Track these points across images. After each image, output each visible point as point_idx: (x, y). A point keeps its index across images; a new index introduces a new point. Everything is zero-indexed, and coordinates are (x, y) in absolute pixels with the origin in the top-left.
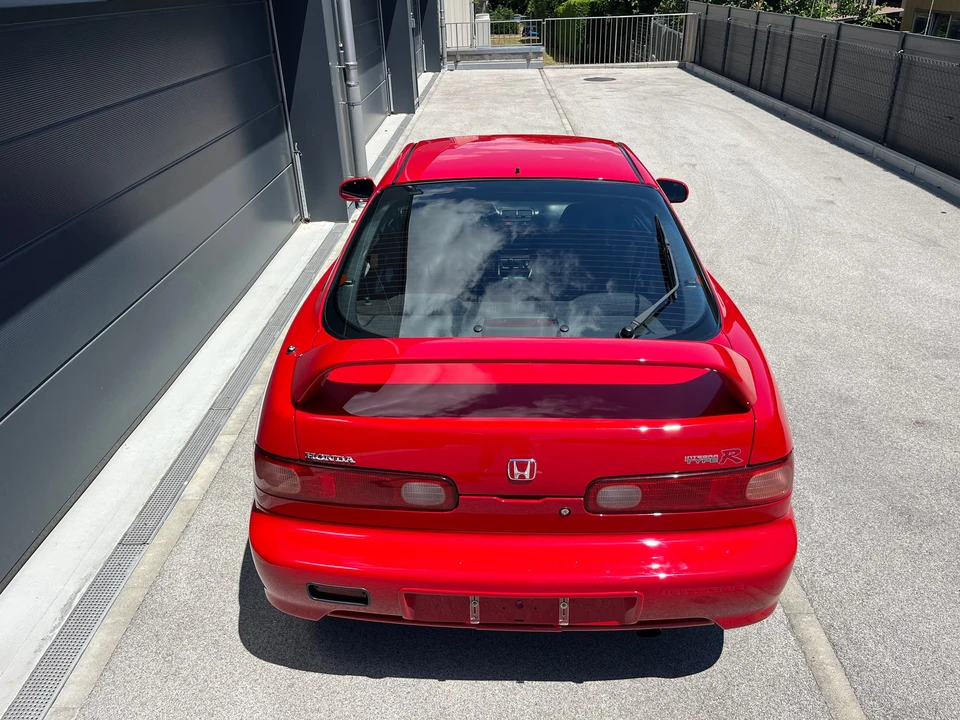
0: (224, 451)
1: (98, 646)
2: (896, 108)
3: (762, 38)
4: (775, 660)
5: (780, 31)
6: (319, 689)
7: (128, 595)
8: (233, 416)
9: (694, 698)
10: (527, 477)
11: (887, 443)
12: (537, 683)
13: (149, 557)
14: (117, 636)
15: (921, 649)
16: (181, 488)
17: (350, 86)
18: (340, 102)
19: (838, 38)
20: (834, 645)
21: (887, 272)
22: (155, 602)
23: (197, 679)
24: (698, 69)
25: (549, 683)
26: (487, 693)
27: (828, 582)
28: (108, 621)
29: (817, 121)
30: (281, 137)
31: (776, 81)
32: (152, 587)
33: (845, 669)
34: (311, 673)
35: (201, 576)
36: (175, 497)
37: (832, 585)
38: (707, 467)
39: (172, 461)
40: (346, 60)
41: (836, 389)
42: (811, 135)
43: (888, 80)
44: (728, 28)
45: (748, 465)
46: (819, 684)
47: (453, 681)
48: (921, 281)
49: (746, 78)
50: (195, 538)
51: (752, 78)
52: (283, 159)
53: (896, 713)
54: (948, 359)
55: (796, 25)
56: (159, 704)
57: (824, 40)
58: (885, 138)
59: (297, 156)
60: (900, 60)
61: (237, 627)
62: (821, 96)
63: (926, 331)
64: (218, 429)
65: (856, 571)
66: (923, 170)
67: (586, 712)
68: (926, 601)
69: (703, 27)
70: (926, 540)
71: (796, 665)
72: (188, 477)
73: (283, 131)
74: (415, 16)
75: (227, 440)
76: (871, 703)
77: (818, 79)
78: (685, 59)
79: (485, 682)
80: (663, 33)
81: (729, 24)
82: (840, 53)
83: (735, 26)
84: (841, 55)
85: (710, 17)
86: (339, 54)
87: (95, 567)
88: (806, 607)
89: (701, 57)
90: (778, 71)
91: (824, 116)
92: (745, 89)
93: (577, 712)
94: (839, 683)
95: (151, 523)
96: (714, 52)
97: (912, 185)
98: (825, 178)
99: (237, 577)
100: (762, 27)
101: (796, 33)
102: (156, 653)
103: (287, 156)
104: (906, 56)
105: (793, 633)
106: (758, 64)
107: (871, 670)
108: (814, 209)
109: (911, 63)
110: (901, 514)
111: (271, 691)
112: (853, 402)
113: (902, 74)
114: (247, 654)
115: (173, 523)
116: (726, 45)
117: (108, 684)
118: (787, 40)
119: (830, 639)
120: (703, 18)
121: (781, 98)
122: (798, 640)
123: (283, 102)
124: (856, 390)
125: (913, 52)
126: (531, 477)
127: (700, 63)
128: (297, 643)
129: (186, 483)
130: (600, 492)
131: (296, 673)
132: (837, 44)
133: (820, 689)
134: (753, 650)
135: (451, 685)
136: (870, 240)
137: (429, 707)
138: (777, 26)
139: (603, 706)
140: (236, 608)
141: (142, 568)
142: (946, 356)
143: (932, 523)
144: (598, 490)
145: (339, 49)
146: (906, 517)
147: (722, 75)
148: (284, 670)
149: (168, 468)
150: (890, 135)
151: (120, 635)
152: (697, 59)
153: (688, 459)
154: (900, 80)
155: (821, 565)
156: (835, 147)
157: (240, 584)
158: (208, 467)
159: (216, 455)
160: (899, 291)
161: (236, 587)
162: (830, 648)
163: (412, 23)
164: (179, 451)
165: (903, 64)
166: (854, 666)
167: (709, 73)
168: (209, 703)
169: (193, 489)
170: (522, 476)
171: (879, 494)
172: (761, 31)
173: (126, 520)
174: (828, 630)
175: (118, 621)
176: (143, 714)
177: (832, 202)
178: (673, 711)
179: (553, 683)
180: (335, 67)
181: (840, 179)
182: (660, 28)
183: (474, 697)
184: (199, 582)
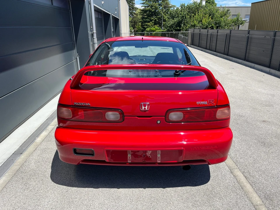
0: (50, 130)
1: (3, 181)
2: (248, 51)
3: (209, 36)
4: (228, 181)
5: (214, 34)
6: (77, 192)
7: (15, 167)
8: (54, 121)
9: (202, 192)
10: (146, 109)
11: (255, 126)
12: (150, 189)
13: (23, 157)
14: (9, 178)
15: (273, 177)
16: (35, 139)
17: (94, 38)
18: (91, 43)
19: (230, 33)
20: (245, 177)
21: (249, 88)
22: (23, 169)
23: (35, 190)
24: (192, 46)
25: (154, 189)
26: (134, 192)
27: (242, 160)
28: (7, 174)
29: (225, 56)
30: (73, 51)
31: (214, 47)
32: (22, 165)
33: (250, 183)
34: (74, 188)
35: (39, 162)
36: (33, 141)
37: (243, 161)
38: (204, 106)
39: (33, 133)
40: (93, 31)
41: (238, 113)
42: (224, 59)
43: (245, 43)
44: (200, 35)
45: (217, 106)
46: (242, 188)
47: (122, 189)
48: (259, 90)
49: (205, 47)
50: (38, 152)
51: (207, 47)
52: (74, 58)
53: (268, 195)
54: (270, 107)
55: (218, 32)
56: (21, 197)
57: (227, 35)
58: (245, 59)
59: (78, 57)
60: (248, 37)
61: (50, 175)
62: (226, 50)
63: (263, 100)
64: (49, 124)
65: (250, 158)
66: (256, 66)
67: (167, 196)
68: (273, 165)
69: (193, 35)
70: (271, 149)
71: (234, 182)
72: (38, 136)
73: (74, 49)
74: (113, 28)
75: (51, 127)
76: (260, 192)
77: (225, 45)
78: (188, 44)
79: (133, 189)
80: (182, 38)
81: (200, 33)
82: (231, 37)
83: (202, 34)
84: (231, 38)
85: (195, 32)
86: (91, 30)
87: (4, 160)
88: (235, 167)
89: (193, 43)
90: (214, 44)
91: (228, 55)
92: (205, 50)
93: (164, 197)
94: (248, 187)
95: (24, 148)
96: (196, 41)
97: (254, 70)
98: (229, 68)
99: (51, 162)
100: (209, 33)
101: (219, 34)
102: (22, 183)
103: (75, 57)
104: (250, 36)
105: (232, 174)
106: (208, 43)
107: (258, 183)
108: (227, 74)
109: (251, 38)
110: (262, 143)
111: (60, 193)
112: (244, 117)
113: (249, 41)
114: (53, 183)
115: (31, 148)
116: (199, 39)
117: (4, 192)
118: (216, 36)
119: (244, 175)
120: (193, 33)
121: (215, 51)
122: (234, 176)
123: (74, 41)
124: (244, 114)
125: (252, 35)
126: (148, 109)
127: (193, 45)
128: (70, 179)
129: (37, 138)
130: (170, 114)
131: (69, 188)
132: (230, 35)
133: (243, 189)
134: (220, 178)
135: (121, 190)
136: (243, 81)
137: (114, 196)
138: (213, 32)
139: (172, 195)
140: (50, 170)
141: (20, 160)
142: (269, 106)
143: (271, 145)
144: (169, 114)
145: (91, 28)
146: (264, 144)
147: (199, 47)
148: (65, 187)
149: (31, 134)
150: (247, 58)
151: (10, 178)
152: (192, 43)
153: (198, 103)
154: (249, 43)
155: (239, 156)
156: (231, 62)
157: (52, 164)
158: (44, 134)
159: (47, 131)
160: (254, 92)
161: (51, 165)
162: (244, 178)
163: (112, 30)
164: (35, 130)
165: (249, 38)
166: (253, 182)
167: (195, 47)
168: (38, 196)
169: (39, 140)
170: (145, 109)
171: (254, 138)
172: (209, 34)
173: (16, 147)
174: (243, 173)
175: (10, 174)
176: (15, 200)
177: (232, 73)
178: (195, 196)
179: (155, 189)
180: (90, 33)
181: (233, 68)
182: (181, 36)
183: (129, 193)
184: (38, 163)
